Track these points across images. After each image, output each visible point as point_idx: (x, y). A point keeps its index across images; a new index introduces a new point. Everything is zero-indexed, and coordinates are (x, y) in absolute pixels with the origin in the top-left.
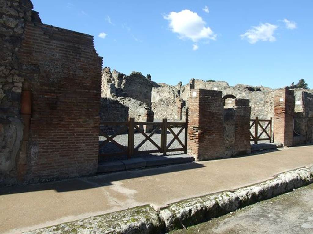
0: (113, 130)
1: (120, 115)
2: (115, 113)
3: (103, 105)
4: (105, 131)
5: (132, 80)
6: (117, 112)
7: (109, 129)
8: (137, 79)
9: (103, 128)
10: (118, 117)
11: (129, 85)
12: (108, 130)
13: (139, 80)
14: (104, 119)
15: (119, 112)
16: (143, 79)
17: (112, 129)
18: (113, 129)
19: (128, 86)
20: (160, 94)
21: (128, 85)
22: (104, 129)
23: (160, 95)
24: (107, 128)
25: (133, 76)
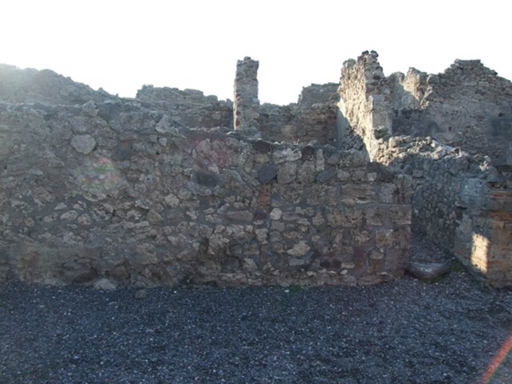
0: (344, 269)
1: (370, 213)
2: (350, 206)
3: (298, 173)
4: (310, 273)
5: (452, 86)
7: (325, 265)
8: (468, 81)
9: (302, 263)
10: (364, 220)
12: (324, 270)
13: (473, 83)
14: (304, 230)
15: (367, 201)
16: (488, 80)
17: (337, 265)
18: (343, 265)
22: (307, 268)
25: (456, 74)
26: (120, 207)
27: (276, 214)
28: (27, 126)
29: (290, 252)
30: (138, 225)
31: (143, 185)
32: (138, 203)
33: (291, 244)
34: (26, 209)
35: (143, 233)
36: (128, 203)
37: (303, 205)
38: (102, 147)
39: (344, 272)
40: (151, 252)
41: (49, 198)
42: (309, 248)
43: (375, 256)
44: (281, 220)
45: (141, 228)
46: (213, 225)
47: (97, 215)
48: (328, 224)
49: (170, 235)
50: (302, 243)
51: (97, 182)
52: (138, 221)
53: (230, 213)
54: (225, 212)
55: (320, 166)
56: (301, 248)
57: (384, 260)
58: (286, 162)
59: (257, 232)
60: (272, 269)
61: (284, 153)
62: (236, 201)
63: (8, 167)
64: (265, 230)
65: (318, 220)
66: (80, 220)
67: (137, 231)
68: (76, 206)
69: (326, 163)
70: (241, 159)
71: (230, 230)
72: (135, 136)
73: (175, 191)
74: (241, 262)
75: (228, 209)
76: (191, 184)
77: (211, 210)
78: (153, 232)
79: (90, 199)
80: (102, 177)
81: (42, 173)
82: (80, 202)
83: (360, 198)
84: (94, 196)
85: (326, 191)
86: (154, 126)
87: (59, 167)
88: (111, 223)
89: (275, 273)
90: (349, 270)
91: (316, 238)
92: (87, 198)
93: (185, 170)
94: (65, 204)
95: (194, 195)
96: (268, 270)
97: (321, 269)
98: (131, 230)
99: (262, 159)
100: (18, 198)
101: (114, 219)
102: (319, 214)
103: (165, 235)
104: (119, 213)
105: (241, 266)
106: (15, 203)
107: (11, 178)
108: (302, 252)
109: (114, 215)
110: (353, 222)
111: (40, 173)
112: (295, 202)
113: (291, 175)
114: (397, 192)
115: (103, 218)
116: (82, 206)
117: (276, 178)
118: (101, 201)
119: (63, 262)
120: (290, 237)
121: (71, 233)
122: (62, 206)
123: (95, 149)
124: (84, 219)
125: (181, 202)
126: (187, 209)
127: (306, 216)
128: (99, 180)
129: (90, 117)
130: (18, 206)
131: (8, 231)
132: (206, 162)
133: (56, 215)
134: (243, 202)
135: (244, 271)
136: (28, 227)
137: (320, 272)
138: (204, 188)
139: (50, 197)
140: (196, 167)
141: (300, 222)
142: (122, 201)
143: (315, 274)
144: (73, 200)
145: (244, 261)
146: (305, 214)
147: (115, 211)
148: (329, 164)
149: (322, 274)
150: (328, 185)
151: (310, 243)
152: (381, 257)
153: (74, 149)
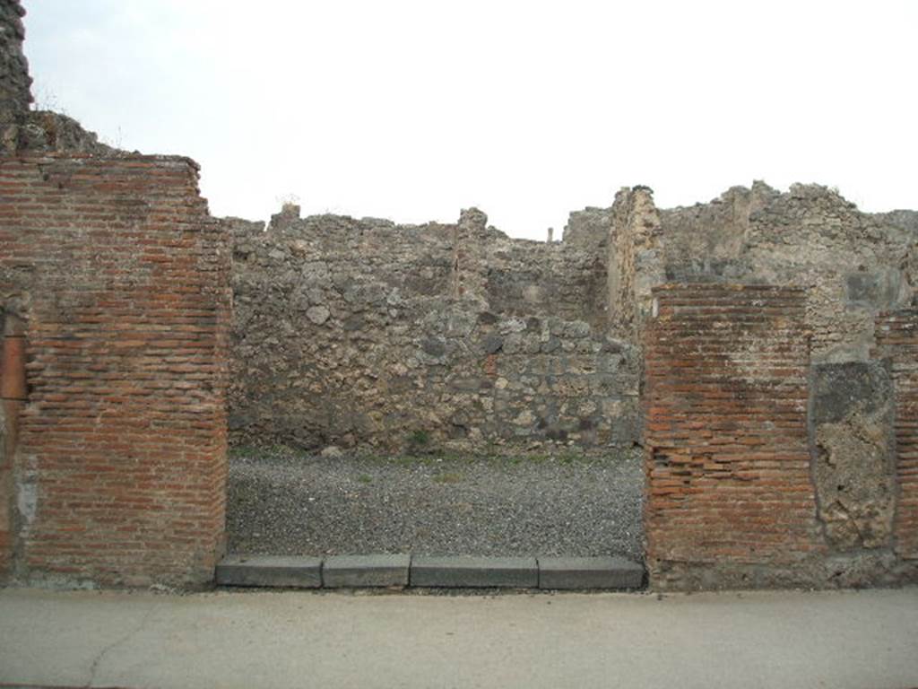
0: (571, 439)
1: (596, 384)
3: (522, 344)
4: (536, 444)
5: (786, 224)
6: (585, 372)
7: (551, 435)
8: (810, 218)
9: (527, 432)
11: (775, 243)
12: (551, 441)
13: (817, 221)
14: (529, 399)
15: (593, 372)
16: (840, 216)
17: (563, 434)
18: (569, 436)
19: (771, 250)
20: (908, 276)
21: (772, 245)
23: (909, 282)
24: (543, 432)
25: (791, 206)
26: (350, 374)
27: (501, 383)
28: (267, 298)
29: (515, 421)
30: (368, 392)
31: (373, 354)
32: (368, 371)
33: (517, 412)
34: (261, 376)
35: (371, 401)
36: (358, 371)
37: (528, 374)
38: (335, 318)
39: (571, 442)
40: (378, 420)
41: (283, 366)
42: (535, 418)
43: (602, 426)
44: (506, 389)
45: (370, 396)
46: (440, 394)
47: (328, 383)
48: (554, 393)
49: (398, 403)
50: (528, 413)
51: (329, 351)
52: (366, 389)
53: (457, 382)
54: (451, 381)
55: (545, 336)
56: (526, 417)
57: (611, 432)
58: (511, 332)
59: (483, 400)
60: (498, 438)
61: (510, 323)
62: (462, 370)
63: (248, 336)
64: (490, 399)
65: (543, 389)
66: (312, 387)
67: (366, 399)
68: (308, 374)
69: (550, 334)
70: (468, 329)
71: (456, 399)
72: (367, 308)
73: (404, 360)
74: (467, 431)
75: (454, 378)
76: (418, 354)
77: (439, 379)
78: (382, 400)
79: (323, 368)
80: (334, 346)
81: (277, 342)
82: (312, 370)
83: (586, 369)
84: (326, 365)
85: (551, 361)
86: (385, 298)
87: (294, 337)
88: (342, 391)
89: (501, 442)
90: (576, 441)
91: (541, 408)
92: (319, 366)
93: (415, 340)
94: (298, 372)
95: (421, 364)
96: (494, 439)
97: (548, 439)
98: (360, 397)
99: (488, 329)
100: (255, 366)
101: (344, 387)
102: (544, 383)
103: (392, 403)
104: (350, 381)
105: (467, 434)
106: (251, 370)
107: (249, 347)
108: (528, 422)
109: (344, 383)
110: (579, 392)
111: (276, 342)
112: (521, 372)
113: (517, 345)
114: (623, 362)
115: (333, 386)
116: (314, 374)
117: (500, 348)
118: (331, 369)
119: (293, 428)
120: (515, 406)
121: (302, 400)
122: (295, 373)
123: (328, 319)
124: (315, 387)
125: (410, 369)
126: (416, 378)
127: (531, 385)
128: (331, 349)
129: (326, 290)
130: (255, 373)
131: (243, 397)
132: (434, 333)
133: (289, 383)
134: (470, 370)
135: (470, 440)
136: (262, 393)
137: (547, 442)
138: (431, 356)
139: (284, 364)
140: (425, 337)
141: (525, 392)
142: (352, 370)
143: (540, 444)
144: (306, 368)
145: (470, 431)
146: (531, 384)
147: (345, 379)
148: (554, 335)
149: (549, 444)
150: (553, 355)
151: (535, 413)
152: (608, 428)
153: (309, 319)
